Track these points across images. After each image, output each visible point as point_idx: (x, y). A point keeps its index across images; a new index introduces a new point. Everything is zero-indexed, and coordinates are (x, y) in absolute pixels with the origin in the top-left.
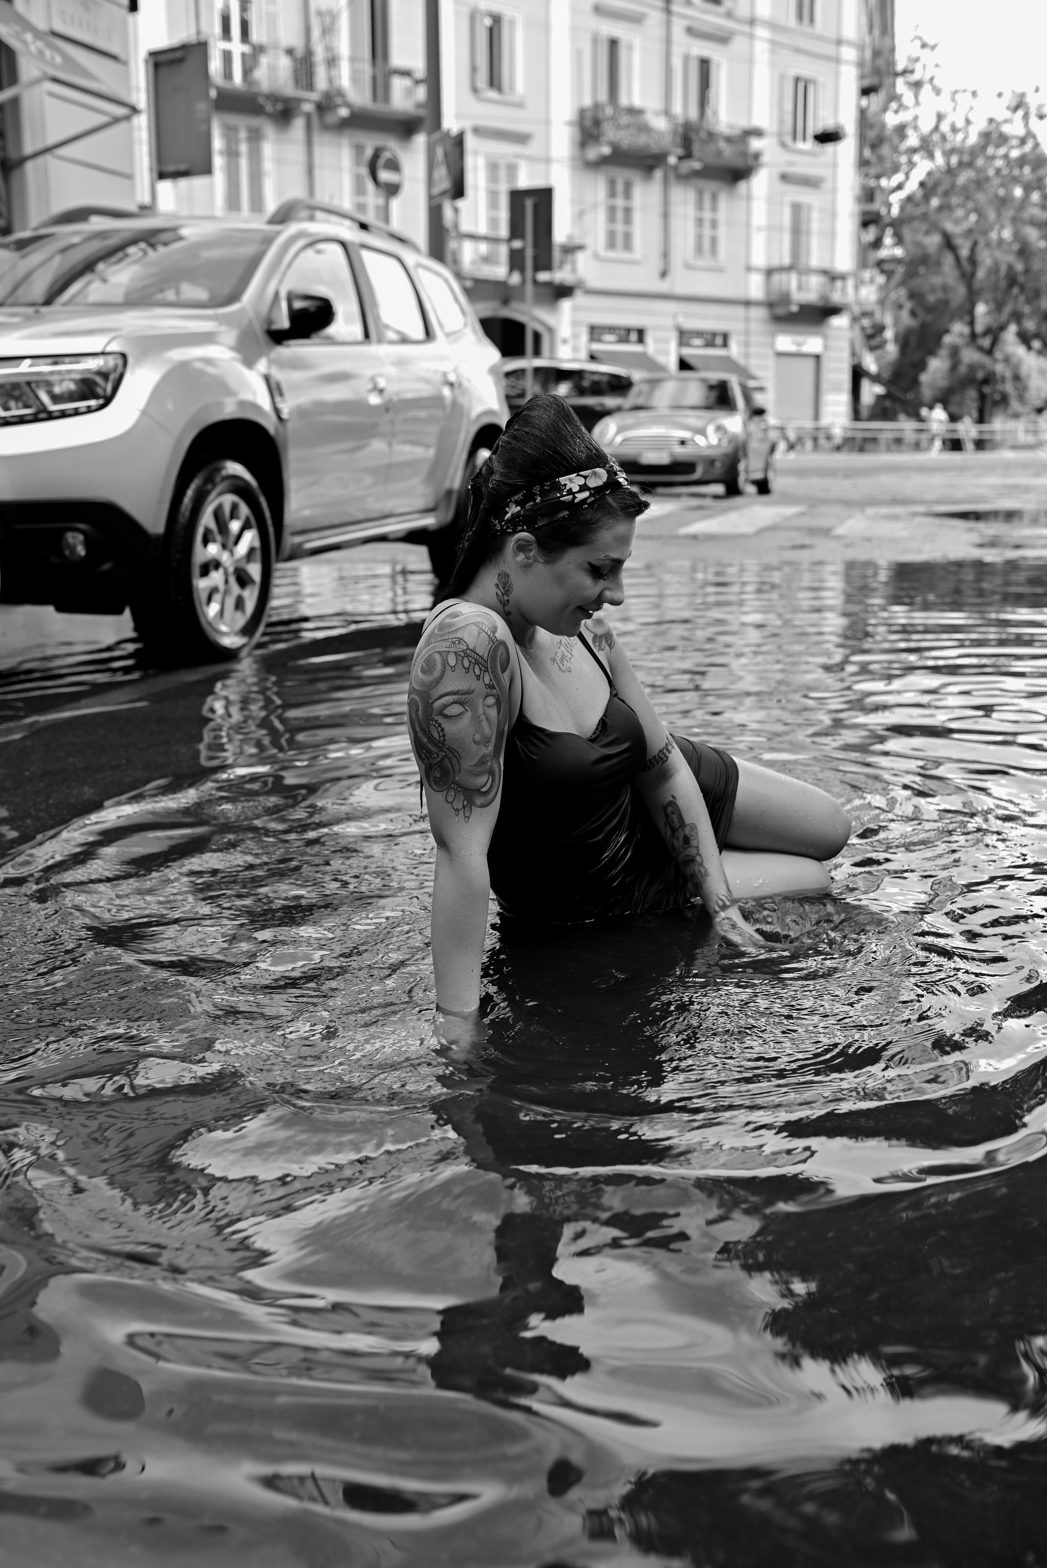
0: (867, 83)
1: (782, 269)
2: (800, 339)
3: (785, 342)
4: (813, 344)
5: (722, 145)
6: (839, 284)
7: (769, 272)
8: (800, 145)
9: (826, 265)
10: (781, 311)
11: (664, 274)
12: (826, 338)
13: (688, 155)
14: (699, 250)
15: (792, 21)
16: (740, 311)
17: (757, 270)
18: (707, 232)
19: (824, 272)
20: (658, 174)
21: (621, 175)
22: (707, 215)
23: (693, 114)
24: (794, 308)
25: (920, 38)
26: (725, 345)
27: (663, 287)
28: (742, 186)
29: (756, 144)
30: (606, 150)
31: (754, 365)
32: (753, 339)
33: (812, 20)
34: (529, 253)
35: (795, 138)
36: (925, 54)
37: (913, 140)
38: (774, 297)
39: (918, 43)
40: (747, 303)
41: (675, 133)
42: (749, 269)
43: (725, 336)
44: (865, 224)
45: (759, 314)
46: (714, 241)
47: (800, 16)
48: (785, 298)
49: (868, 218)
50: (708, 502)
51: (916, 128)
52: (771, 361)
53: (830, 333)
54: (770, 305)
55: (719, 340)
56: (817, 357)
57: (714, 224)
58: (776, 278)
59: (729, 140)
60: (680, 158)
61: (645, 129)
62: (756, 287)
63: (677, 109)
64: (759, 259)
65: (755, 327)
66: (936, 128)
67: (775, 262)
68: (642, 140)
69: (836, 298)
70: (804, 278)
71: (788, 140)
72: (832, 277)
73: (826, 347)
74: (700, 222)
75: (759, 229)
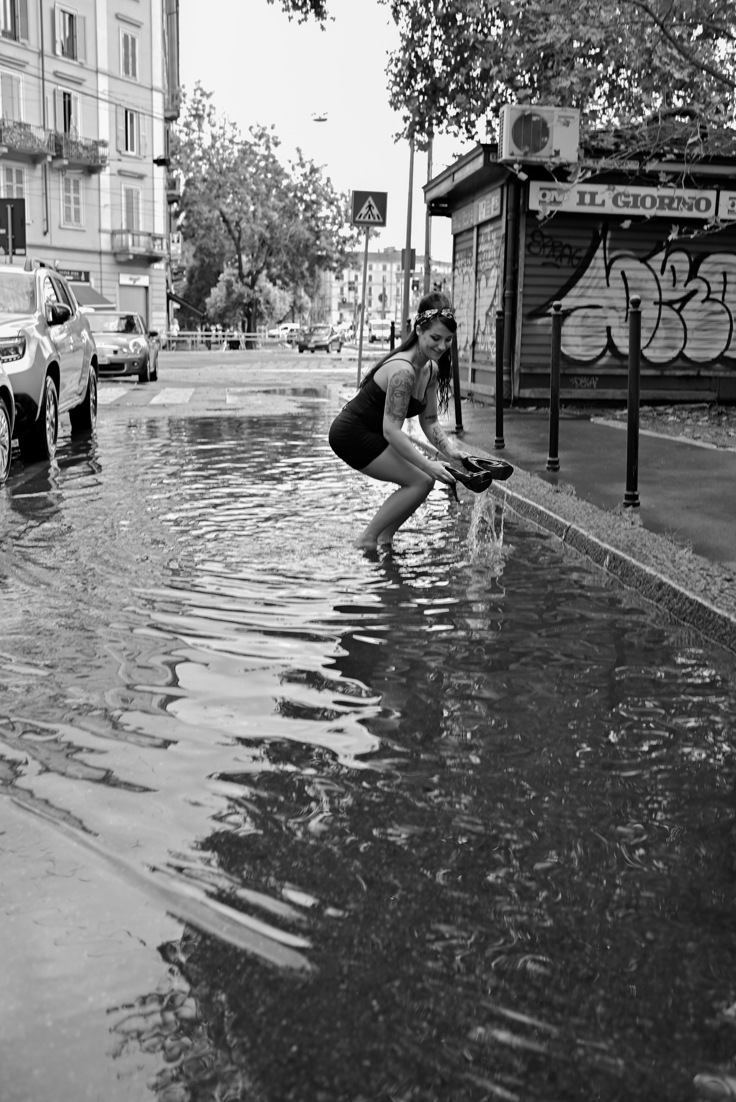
0: (169, 115)
1: (121, 232)
2: (135, 277)
3: (125, 279)
4: (144, 281)
5: (81, 149)
6: (159, 242)
7: (113, 233)
8: (130, 152)
9: (150, 231)
10: (122, 258)
11: (45, 233)
12: (150, 276)
13: (58, 156)
14: (68, 217)
15: (122, 74)
16: (96, 258)
17: (106, 232)
18: (73, 206)
19: (149, 235)
20: (39, 166)
21: (15, 166)
22: (72, 195)
23: (61, 130)
24: (131, 257)
25: (201, 89)
26: (87, 280)
27: (46, 241)
28: (94, 177)
29: (102, 151)
30: (5, 150)
31: (106, 293)
32: (104, 276)
33: (134, 74)
34: (10, 237)
35: (127, 149)
36: (204, 101)
37: (199, 153)
38: (117, 250)
39: (199, 92)
40: (100, 253)
41: (50, 140)
42: (100, 231)
43: (87, 274)
44: (170, 203)
45: (107, 259)
46: (77, 212)
47: (127, 72)
48: (125, 251)
49: (172, 198)
50: (136, 386)
51: (200, 146)
52: (117, 291)
53: (154, 273)
54: (115, 254)
55: (83, 277)
56: (147, 288)
57: (77, 201)
58: (118, 237)
59: (85, 148)
60: (53, 158)
61: (31, 137)
62: (105, 243)
63: (51, 126)
64: (107, 225)
65: (105, 268)
66: (213, 146)
67: (117, 227)
68: (29, 144)
69: (157, 250)
70: (136, 238)
71: (122, 148)
72: (153, 237)
73: (150, 283)
74: (68, 200)
75: (106, 206)
